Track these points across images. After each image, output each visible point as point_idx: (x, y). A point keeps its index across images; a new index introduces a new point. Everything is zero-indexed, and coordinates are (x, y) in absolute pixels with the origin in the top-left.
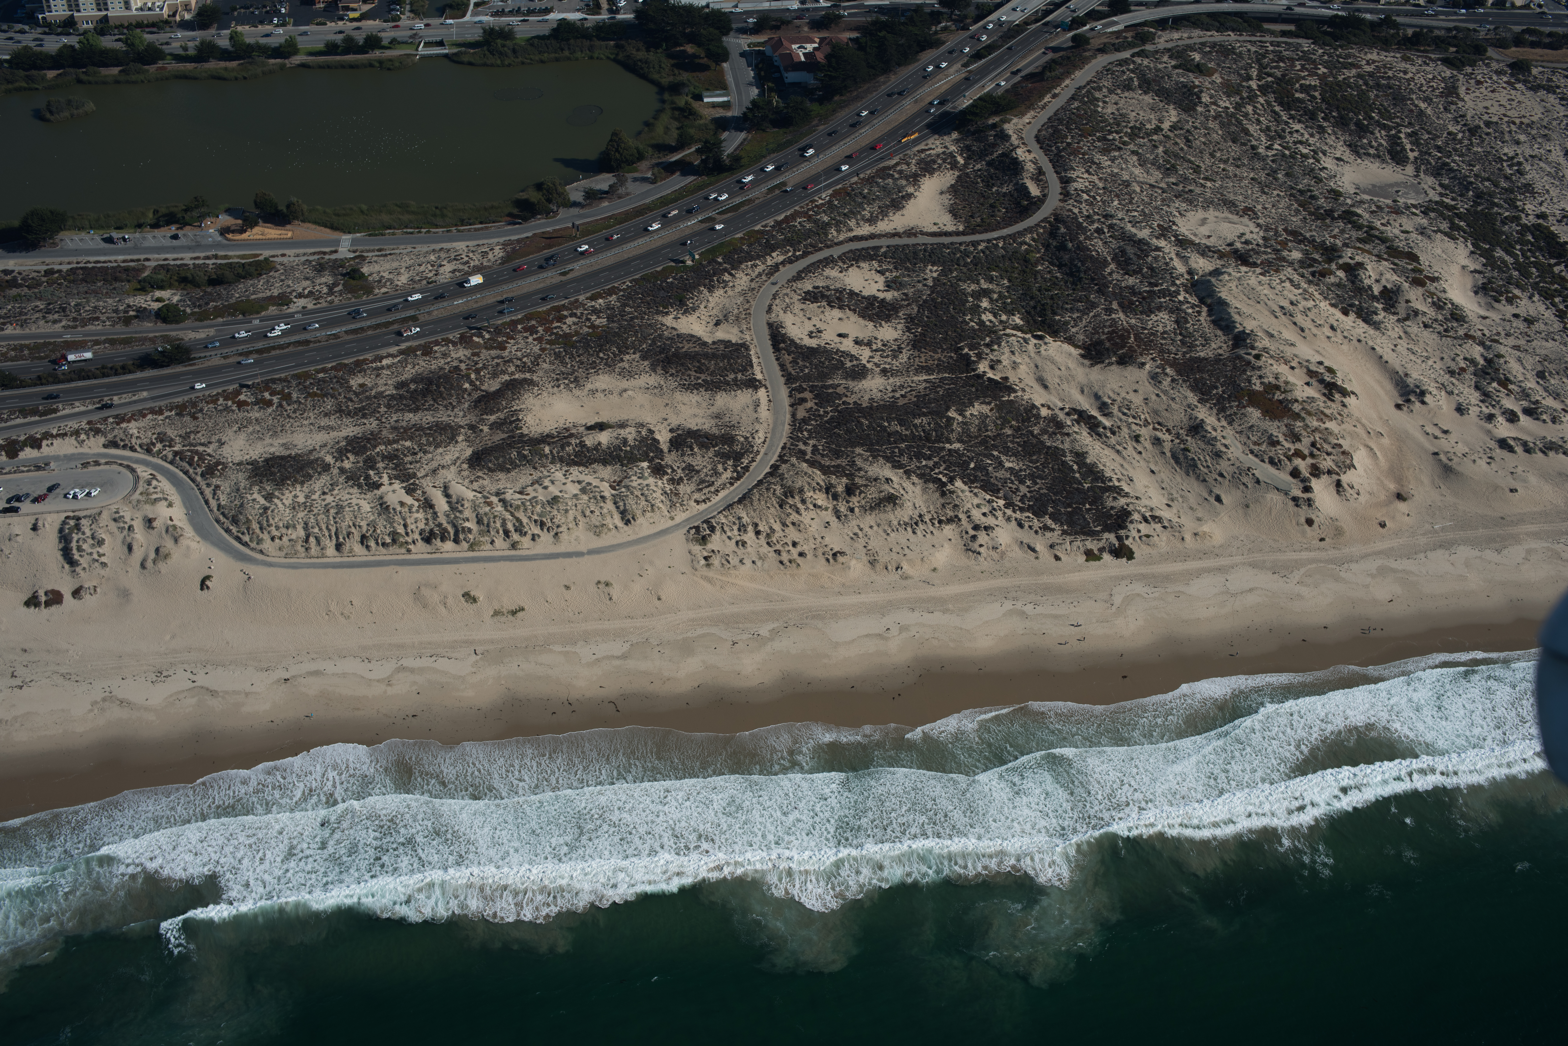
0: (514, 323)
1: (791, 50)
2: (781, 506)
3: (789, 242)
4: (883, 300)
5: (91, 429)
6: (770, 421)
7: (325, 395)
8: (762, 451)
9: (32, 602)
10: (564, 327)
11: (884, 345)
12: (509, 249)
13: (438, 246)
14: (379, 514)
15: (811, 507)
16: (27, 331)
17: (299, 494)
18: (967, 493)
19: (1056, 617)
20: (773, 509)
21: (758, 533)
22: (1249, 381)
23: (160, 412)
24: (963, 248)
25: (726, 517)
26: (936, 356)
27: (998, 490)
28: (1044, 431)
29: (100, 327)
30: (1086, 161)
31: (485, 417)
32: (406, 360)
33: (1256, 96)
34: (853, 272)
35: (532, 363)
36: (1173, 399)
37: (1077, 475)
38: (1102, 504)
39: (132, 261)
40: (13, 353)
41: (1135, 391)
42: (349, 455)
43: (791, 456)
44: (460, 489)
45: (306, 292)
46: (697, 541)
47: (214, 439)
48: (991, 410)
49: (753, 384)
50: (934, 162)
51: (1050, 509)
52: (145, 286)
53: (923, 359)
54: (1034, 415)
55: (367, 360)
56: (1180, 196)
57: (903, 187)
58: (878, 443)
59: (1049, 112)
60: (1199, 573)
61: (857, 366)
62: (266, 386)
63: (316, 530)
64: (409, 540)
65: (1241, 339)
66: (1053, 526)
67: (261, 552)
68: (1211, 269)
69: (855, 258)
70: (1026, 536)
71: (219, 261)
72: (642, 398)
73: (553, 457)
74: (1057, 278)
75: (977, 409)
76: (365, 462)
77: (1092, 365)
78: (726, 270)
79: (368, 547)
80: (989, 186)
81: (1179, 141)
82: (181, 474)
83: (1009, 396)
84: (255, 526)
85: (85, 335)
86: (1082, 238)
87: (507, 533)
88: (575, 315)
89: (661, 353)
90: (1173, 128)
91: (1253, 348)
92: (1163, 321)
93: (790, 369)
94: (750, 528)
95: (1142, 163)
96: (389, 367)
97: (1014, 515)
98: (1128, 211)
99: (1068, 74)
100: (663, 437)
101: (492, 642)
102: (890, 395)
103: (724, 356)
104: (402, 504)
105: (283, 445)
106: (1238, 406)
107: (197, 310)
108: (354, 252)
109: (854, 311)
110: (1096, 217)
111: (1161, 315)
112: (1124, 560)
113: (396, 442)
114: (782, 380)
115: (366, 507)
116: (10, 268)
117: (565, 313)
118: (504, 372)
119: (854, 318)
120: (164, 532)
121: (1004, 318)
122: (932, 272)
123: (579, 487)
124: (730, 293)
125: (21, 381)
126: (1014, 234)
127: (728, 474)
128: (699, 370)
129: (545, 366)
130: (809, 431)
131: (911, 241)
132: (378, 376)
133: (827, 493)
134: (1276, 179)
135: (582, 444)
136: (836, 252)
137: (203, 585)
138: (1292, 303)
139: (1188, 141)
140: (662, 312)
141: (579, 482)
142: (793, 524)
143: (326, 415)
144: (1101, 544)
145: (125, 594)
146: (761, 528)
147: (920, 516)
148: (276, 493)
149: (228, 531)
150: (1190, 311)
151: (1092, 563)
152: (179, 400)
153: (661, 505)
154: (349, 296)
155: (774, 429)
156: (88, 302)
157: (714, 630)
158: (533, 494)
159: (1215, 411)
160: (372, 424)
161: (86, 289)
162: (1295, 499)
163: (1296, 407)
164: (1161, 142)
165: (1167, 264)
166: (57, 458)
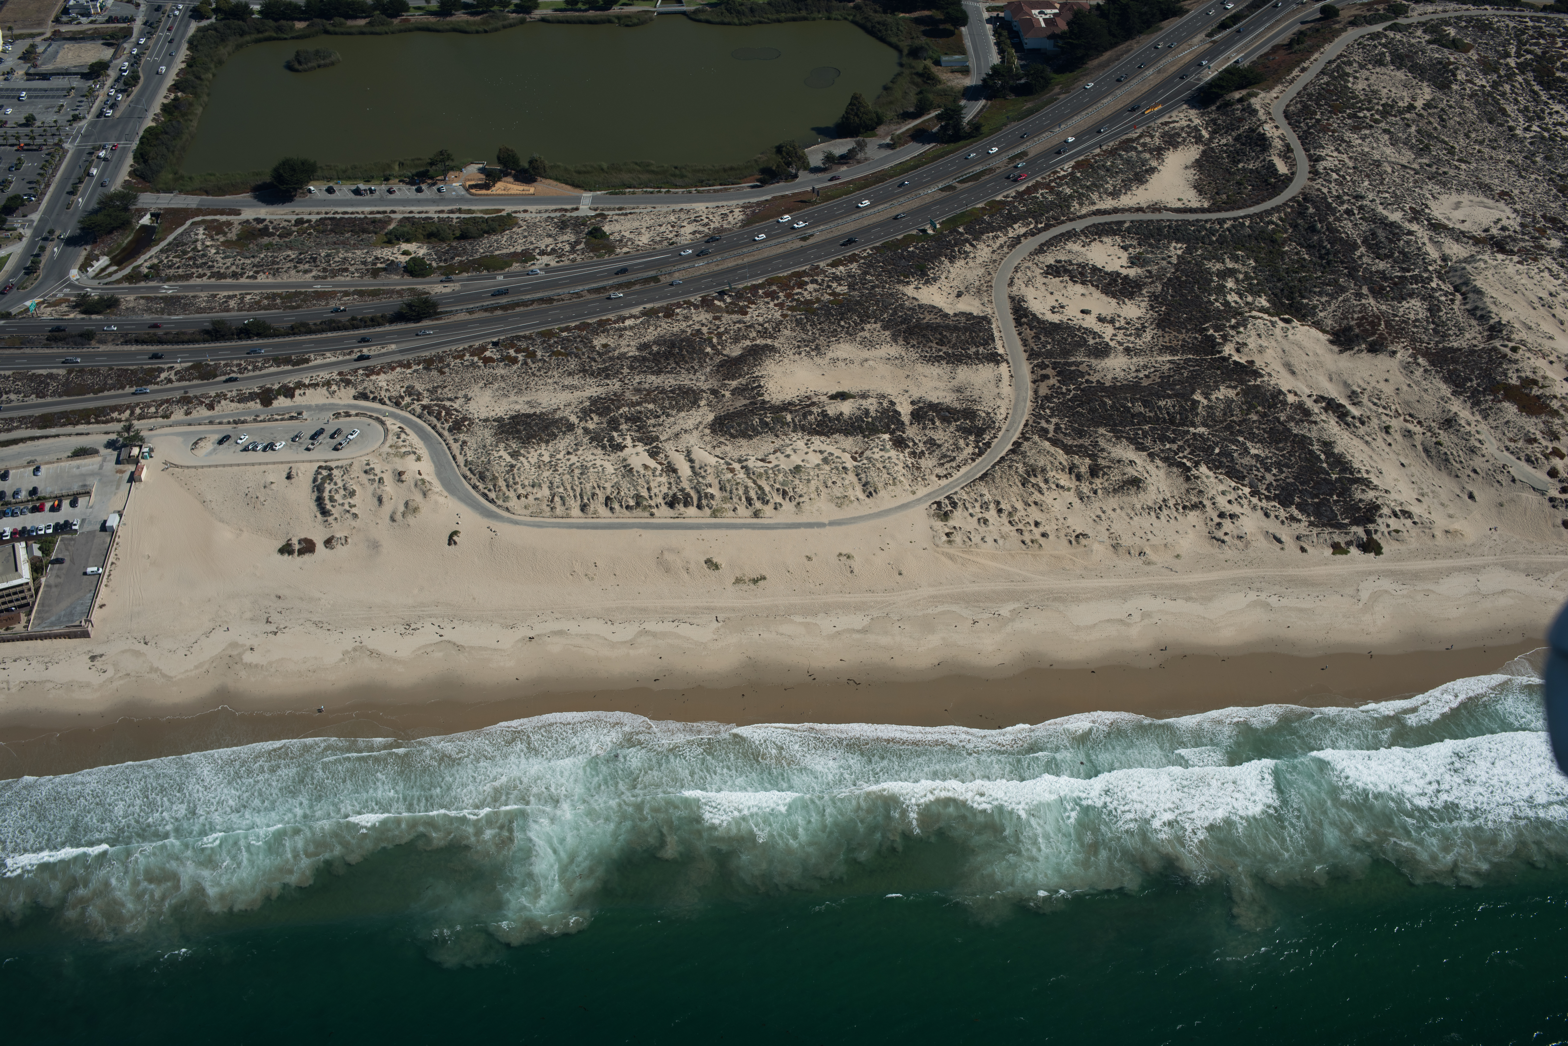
0: (755, 288)
1: (1031, 15)
2: (1023, 485)
3: (1030, 213)
4: (1127, 277)
5: (342, 380)
6: (1012, 397)
7: (569, 354)
8: (1004, 427)
9: (286, 550)
10: (805, 293)
11: (1128, 323)
12: (748, 211)
13: (678, 207)
14: (623, 476)
15: (1054, 487)
16: (279, 280)
17: (544, 452)
18: (1212, 480)
19: (1301, 610)
20: (1015, 488)
21: (1000, 511)
22: (1506, 375)
23: (408, 366)
24: (1208, 226)
25: (967, 493)
26: (1180, 337)
27: (1244, 477)
28: (1291, 418)
29: (348, 279)
30: (1335, 139)
31: (726, 382)
32: (648, 321)
33: (1515, 74)
34: (1096, 246)
35: (774, 329)
36: (1426, 390)
37: (1325, 465)
38: (1350, 496)
39: (379, 212)
40: (266, 302)
41: (1386, 380)
42: (593, 415)
43: (1033, 433)
44: (702, 455)
45: (549, 249)
46: (938, 516)
47: (461, 394)
48: (1237, 394)
49: (995, 358)
50: (1179, 135)
51: (1297, 500)
52: (392, 239)
53: (1167, 339)
54: (1281, 402)
55: (609, 320)
56: (1434, 178)
57: (1147, 161)
58: (1121, 424)
59: (1298, 86)
60: (1449, 572)
61: (1100, 344)
62: (511, 343)
63: (561, 490)
64: (653, 503)
65: (1496, 330)
66: (1300, 517)
67: (507, 509)
68: (1466, 255)
69: (1099, 232)
70: (1272, 526)
71: (463, 216)
72: (883, 369)
73: (795, 425)
74: (1304, 259)
75: (1224, 392)
76: (609, 423)
77: (1341, 352)
78: (967, 240)
79: (612, 509)
80: (1236, 162)
81: (1432, 120)
82: (429, 428)
83: (1255, 380)
84: (501, 483)
85: (334, 286)
86: (1331, 219)
87: (749, 500)
88: (816, 281)
89: (902, 323)
90: (1427, 106)
91: (1509, 340)
92: (1414, 308)
93: (1033, 345)
94: (992, 506)
95: (1394, 142)
96: (631, 328)
97: (1259, 504)
98: (1379, 192)
99: (1317, 47)
100: (905, 409)
101: (733, 610)
102: (1134, 375)
103: (966, 329)
104: (646, 467)
105: (528, 402)
106: (1493, 400)
107: (442, 264)
108: (596, 210)
109: (1097, 287)
110: (1346, 198)
111: (1413, 302)
112: (1372, 555)
113: (639, 404)
114: (1025, 356)
115: (610, 469)
116: (262, 217)
117: (806, 279)
118: (745, 337)
119: (1097, 294)
120: (413, 486)
121: (1250, 299)
122: (1176, 249)
123: (821, 457)
124: (971, 264)
125: (275, 330)
126: (1261, 213)
127: (970, 450)
128: (941, 343)
129: (787, 332)
130: (1051, 409)
131: (1156, 216)
132: (621, 336)
133: (1070, 473)
134: (1534, 162)
135: (824, 414)
136: (1079, 225)
137: (451, 541)
138: (1551, 294)
139: (1443, 120)
140: (903, 281)
141: (821, 452)
142: (1036, 503)
143: (570, 374)
144: (1348, 538)
145: (375, 546)
146: (1003, 506)
147: (1164, 500)
148: (522, 451)
149: (475, 487)
150: (1443, 298)
151: (1339, 556)
152: (426, 354)
153: (902, 479)
154: (591, 254)
155: (1015, 405)
156: (338, 252)
157: (954, 608)
158: (775, 463)
159: (1469, 404)
160: (615, 385)
161: (335, 239)
162: (1552, 500)
163: (1555, 404)
164: (1414, 121)
165: (1419, 249)
166: (309, 408)
